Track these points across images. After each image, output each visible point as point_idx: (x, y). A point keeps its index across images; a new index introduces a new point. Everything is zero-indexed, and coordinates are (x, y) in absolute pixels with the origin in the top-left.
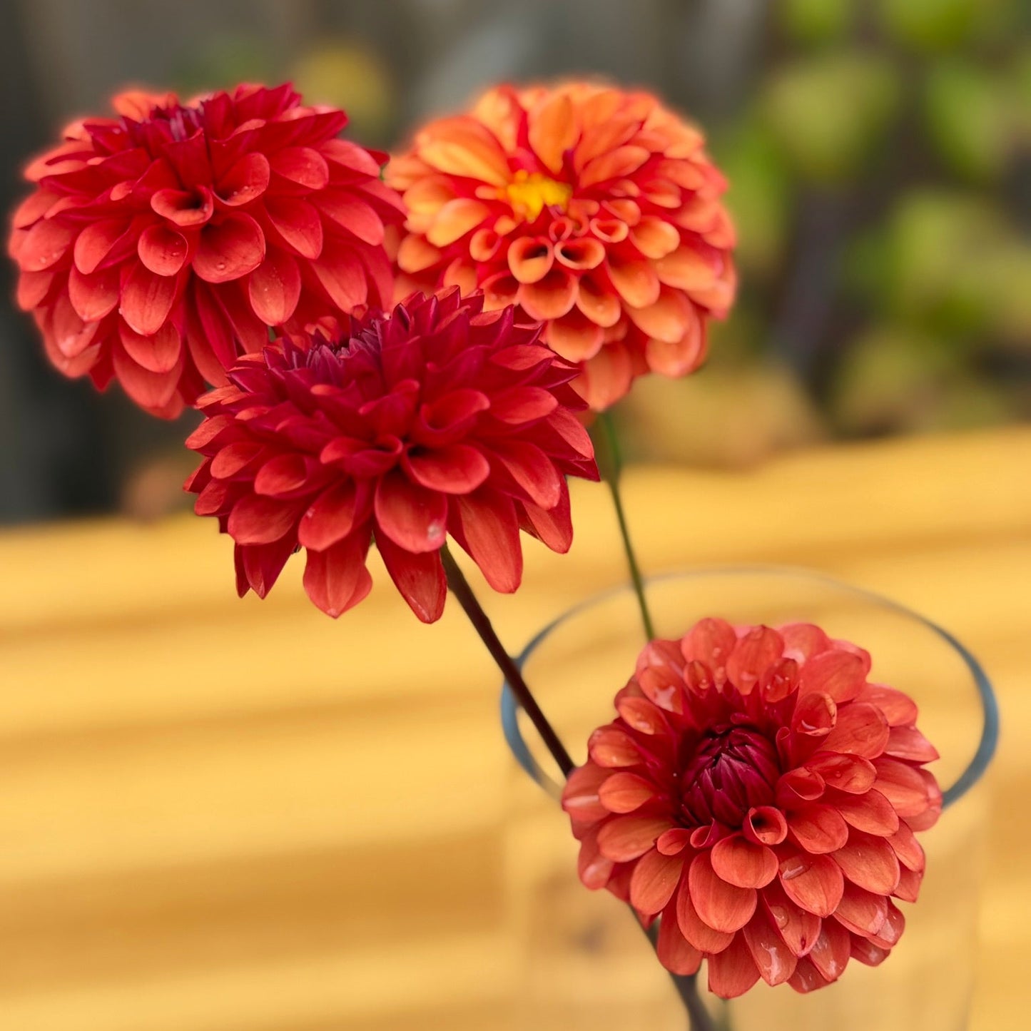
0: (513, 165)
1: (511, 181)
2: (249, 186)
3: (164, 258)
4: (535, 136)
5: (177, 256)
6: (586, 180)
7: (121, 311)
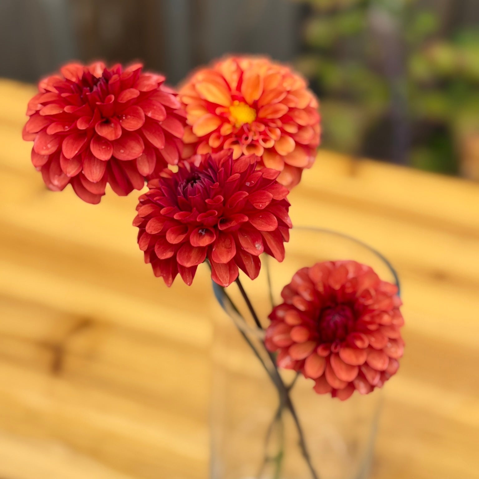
0: (234, 98)
1: (232, 104)
2: (131, 116)
3: (100, 150)
4: (244, 87)
5: (105, 148)
6: (262, 114)
7: (83, 172)
